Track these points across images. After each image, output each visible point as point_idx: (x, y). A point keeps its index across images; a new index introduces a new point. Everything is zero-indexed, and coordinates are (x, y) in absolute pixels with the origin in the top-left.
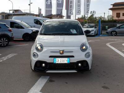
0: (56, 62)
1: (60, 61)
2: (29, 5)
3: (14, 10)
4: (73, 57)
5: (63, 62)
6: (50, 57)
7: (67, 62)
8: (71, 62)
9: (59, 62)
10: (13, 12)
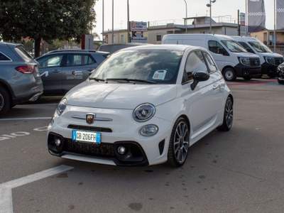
0: (77, 139)
1: (82, 136)
2: (209, 5)
3: (194, 18)
4: (109, 130)
5: (88, 140)
6: (70, 126)
7: (95, 141)
8: (103, 141)
9: (82, 140)
10: (193, 23)
